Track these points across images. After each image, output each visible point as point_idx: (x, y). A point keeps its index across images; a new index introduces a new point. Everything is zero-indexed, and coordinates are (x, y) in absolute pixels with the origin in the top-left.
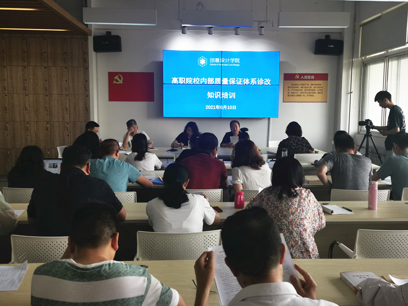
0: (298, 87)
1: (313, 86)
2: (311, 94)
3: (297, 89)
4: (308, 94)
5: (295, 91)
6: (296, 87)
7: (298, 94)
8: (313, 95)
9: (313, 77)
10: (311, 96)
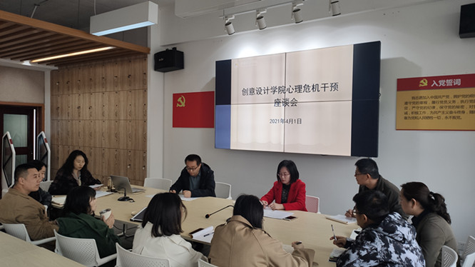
0: (426, 103)
1: (458, 100)
2: (454, 115)
3: (423, 105)
4: (448, 115)
5: (419, 110)
6: (421, 103)
7: (426, 115)
8: (459, 117)
9: (458, 82)
10: (454, 117)
